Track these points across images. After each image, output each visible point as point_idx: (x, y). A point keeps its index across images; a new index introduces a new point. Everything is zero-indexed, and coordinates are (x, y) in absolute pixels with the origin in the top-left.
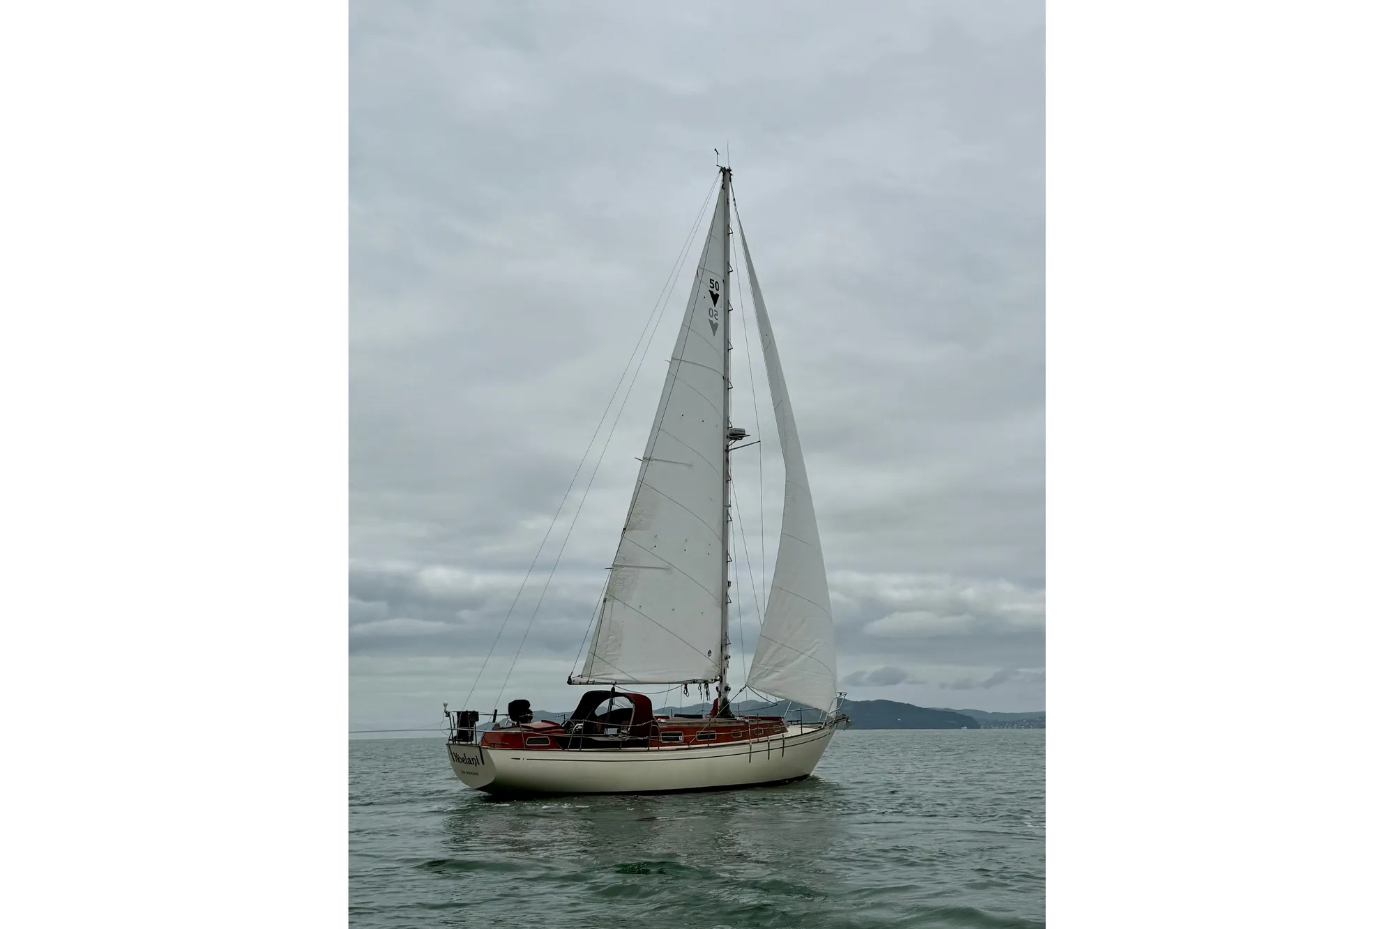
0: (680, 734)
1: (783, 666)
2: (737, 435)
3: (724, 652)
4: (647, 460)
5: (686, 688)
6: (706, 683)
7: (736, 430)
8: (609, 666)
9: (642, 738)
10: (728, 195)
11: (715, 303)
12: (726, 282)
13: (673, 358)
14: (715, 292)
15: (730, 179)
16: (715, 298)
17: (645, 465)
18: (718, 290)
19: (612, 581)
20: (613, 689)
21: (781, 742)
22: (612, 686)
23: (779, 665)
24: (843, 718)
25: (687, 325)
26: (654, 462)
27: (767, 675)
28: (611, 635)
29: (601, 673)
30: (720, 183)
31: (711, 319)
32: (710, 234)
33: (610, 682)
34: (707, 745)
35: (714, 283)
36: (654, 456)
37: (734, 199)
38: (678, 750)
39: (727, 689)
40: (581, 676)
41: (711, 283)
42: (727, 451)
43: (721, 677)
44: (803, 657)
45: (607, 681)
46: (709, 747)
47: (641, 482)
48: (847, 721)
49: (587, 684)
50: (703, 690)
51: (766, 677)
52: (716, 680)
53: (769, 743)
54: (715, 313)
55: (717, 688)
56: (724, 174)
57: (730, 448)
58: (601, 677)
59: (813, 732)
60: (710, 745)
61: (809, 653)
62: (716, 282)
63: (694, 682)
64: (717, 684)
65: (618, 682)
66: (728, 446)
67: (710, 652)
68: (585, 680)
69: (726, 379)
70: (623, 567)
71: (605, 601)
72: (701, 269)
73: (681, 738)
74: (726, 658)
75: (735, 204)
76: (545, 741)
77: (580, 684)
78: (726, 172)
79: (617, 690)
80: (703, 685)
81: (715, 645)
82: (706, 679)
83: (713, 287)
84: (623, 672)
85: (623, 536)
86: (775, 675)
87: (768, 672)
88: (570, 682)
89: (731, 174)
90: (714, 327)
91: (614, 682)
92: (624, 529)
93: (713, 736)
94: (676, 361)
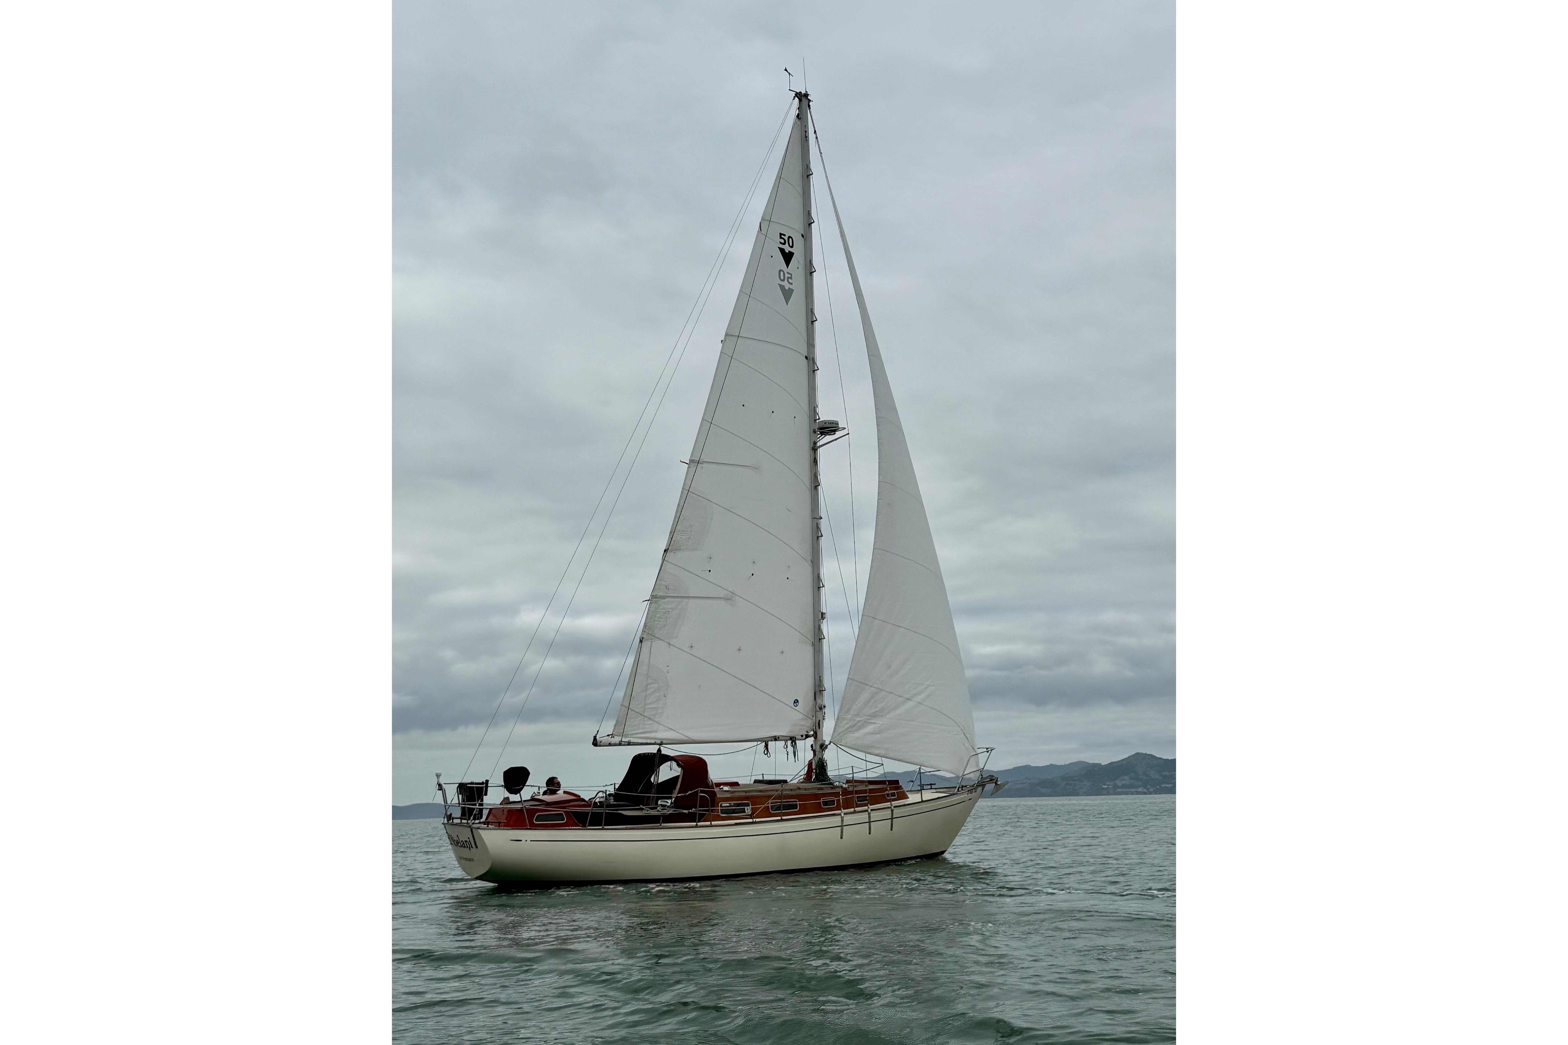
0: (748, 805)
1: (882, 716)
2: (829, 428)
3: (819, 701)
4: (694, 462)
5: (766, 746)
6: (793, 740)
7: (825, 422)
8: (651, 722)
9: (686, 811)
10: (806, 126)
11: (788, 263)
12: (806, 237)
13: (727, 335)
14: (787, 249)
15: (809, 106)
16: (788, 257)
17: (693, 469)
18: (792, 247)
19: (651, 617)
20: (659, 750)
21: (889, 812)
22: (657, 747)
23: (874, 716)
24: (991, 780)
25: (747, 292)
26: (705, 465)
27: (860, 728)
28: (651, 684)
29: (640, 731)
30: (794, 112)
31: (782, 283)
32: (779, 177)
33: (653, 741)
34: (779, 818)
35: (786, 238)
36: (704, 458)
37: (815, 132)
38: (736, 824)
39: (823, 747)
40: (612, 736)
41: (781, 238)
42: (814, 449)
43: (815, 733)
44: (910, 704)
45: (649, 741)
46: (782, 820)
47: (687, 492)
48: (996, 784)
49: (620, 744)
50: (790, 749)
51: (857, 730)
52: (807, 736)
53: (869, 814)
54: (787, 275)
55: (812, 746)
56: (800, 100)
57: (818, 444)
58: (639, 735)
59: (939, 798)
60: (784, 818)
61: (919, 699)
62: (789, 237)
63: (776, 739)
64: (811, 741)
65: (664, 742)
66: (815, 443)
67: (796, 701)
68: (617, 740)
69: (810, 359)
70: (664, 597)
71: (641, 641)
72: (766, 221)
73: (748, 810)
74: (821, 709)
75: (817, 138)
76: (559, 817)
77: (610, 745)
78: (802, 97)
79: (665, 751)
80: (789, 742)
81: (804, 692)
82: (792, 735)
83: (784, 244)
84: (671, 729)
85: (663, 560)
86: (869, 728)
87: (860, 724)
88: (595, 743)
89: (810, 101)
90: (787, 294)
91: (659, 742)
92: (665, 551)
93: (795, 806)
94: (731, 338)
